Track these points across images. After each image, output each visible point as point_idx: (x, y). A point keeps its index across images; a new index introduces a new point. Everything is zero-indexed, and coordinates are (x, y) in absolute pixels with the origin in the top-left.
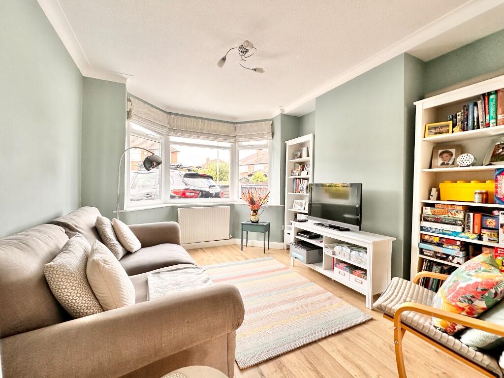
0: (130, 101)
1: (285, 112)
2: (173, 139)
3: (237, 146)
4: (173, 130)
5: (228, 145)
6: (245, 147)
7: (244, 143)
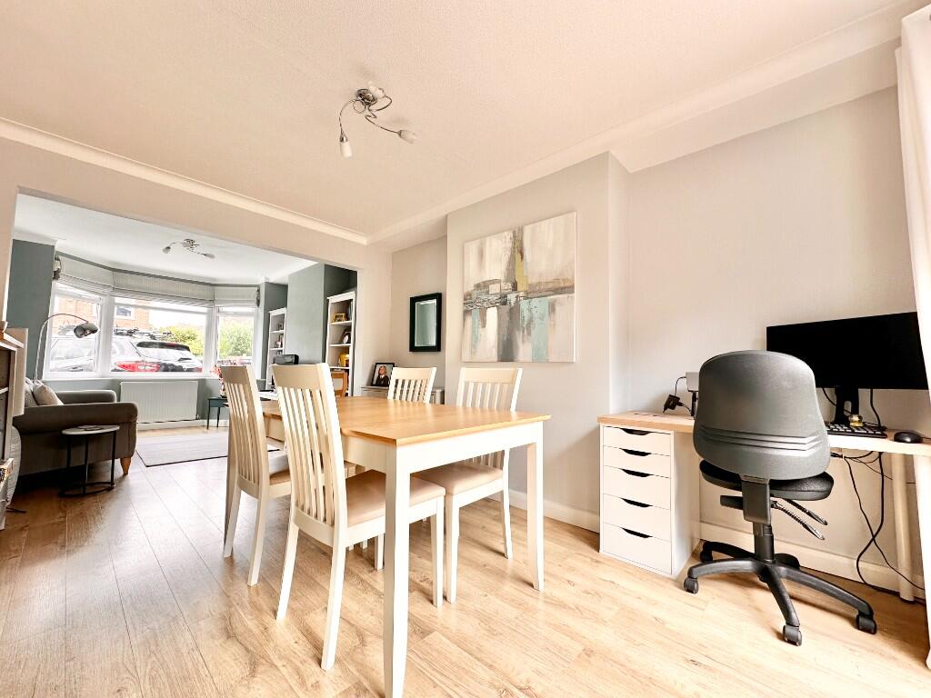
0: (59, 260)
1: (271, 281)
2: (118, 300)
3: (215, 311)
4: (119, 289)
5: (205, 310)
6: (226, 314)
7: (224, 309)
